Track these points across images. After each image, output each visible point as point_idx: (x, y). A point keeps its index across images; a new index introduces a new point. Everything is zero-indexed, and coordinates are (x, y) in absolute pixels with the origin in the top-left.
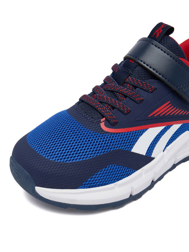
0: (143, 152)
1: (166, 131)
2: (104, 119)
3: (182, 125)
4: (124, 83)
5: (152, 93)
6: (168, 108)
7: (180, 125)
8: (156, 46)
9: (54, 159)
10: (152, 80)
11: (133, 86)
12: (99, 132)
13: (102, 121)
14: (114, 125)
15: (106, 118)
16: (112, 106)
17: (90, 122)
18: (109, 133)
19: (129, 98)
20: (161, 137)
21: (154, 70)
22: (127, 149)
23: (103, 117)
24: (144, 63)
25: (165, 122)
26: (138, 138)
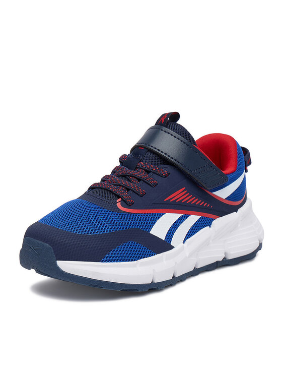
0: (162, 236)
1: (184, 220)
2: (120, 199)
3: (200, 218)
4: (136, 168)
5: (166, 177)
6: (184, 195)
7: (199, 217)
8: (165, 132)
9: (74, 232)
10: (165, 166)
11: (146, 171)
12: (116, 211)
13: (117, 201)
14: (130, 206)
15: (122, 199)
16: (126, 188)
17: (106, 203)
18: (126, 212)
19: (143, 181)
20: (179, 225)
21: (166, 154)
22: (145, 230)
23: (119, 197)
24: (155, 148)
25: (182, 209)
26: (156, 221)
